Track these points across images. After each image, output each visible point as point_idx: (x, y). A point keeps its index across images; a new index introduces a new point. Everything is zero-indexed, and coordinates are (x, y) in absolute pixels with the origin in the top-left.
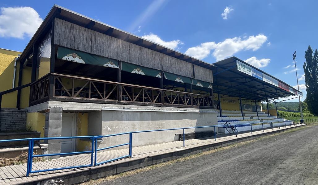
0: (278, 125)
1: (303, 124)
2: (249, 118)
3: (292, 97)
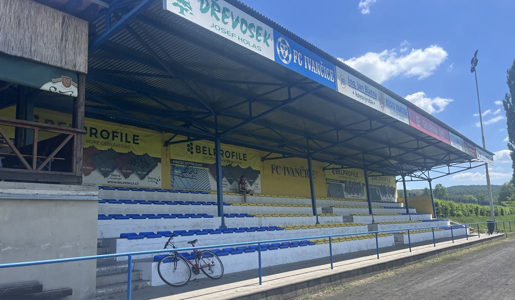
0: (432, 238)
1: (494, 235)
2: (340, 219)
3: (467, 165)
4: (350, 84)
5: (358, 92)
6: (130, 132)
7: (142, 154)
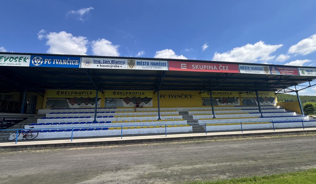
4: (95, 63)
5: (103, 64)
6: (89, 91)
7: (93, 97)
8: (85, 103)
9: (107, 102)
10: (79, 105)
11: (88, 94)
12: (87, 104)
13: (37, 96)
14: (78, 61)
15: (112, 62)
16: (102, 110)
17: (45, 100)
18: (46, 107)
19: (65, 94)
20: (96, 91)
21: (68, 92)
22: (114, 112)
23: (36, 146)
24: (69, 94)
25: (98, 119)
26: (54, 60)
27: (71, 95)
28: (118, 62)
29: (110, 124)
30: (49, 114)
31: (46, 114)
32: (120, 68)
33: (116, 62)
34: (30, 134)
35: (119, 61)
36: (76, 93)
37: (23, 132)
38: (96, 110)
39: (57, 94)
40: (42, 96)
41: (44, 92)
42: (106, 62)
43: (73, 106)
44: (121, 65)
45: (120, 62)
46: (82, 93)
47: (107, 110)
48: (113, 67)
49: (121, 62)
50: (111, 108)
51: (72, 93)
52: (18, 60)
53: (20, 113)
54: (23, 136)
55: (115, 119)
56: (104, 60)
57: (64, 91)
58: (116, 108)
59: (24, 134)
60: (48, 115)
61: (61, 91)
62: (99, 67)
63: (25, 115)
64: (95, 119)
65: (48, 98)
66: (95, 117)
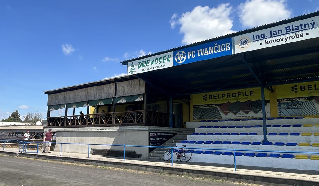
4: (255, 40)
5: (271, 39)
6: (248, 90)
7: (256, 100)
8: (243, 110)
9: (282, 106)
10: (235, 113)
11: (246, 95)
12: (247, 113)
13: (182, 104)
14: (229, 43)
15: (287, 29)
16: (275, 122)
17: (192, 110)
18: (194, 119)
19: (214, 98)
20: (260, 88)
21: (217, 95)
22: (300, 126)
23: (193, 171)
24: (219, 98)
25: (270, 138)
26: (198, 51)
27: (222, 99)
28: (300, 27)
29: (297, 149)
30: (199, 128)
31: (195, 129)
32: (305, 38)
33: (294, 28)
34: (183, 154)
35: (301, 25)
36: (228, 95)
37: (176, 151)
38: (265, 122)
39: (204, 99)
40: (186, 103)
41: (189, 98)
42: (275, 34)
43: (227, 116)
44: (307, 31)
45: (303, 27)
46: (237, 95)
47: (285, 121)
48: (291, 39)
49: (305, 25)
50: (292, 118)
51: (223, 97)
52: (162, 61)
53: (169, 127)
54: (177, 156)
55: (304, 139)
56: (271, 31)
57: (213, 93)
58: (302, 118)
59: (178, 154)
60: (198, 130)
61: (208, 94)
62: (264, 46)
63: (174, 129)
64: (265, 137)
65: (194, 107)
66: (265, 134)
